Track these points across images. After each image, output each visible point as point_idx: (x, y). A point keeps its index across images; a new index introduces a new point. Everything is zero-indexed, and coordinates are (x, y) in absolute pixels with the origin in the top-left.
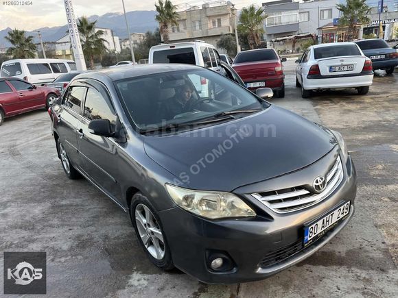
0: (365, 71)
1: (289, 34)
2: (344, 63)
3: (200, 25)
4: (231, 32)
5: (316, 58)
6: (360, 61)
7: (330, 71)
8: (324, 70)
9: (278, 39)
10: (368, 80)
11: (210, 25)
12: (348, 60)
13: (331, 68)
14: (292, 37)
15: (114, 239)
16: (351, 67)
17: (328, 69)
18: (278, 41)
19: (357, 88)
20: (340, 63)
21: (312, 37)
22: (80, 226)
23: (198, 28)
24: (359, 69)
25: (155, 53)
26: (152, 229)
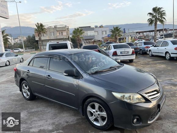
0: (133, 54)
1: (91, 39)
2: (126, 51)
3: (54, 34)
4: (67, 38)
6: (131, 50)
7: (121, 54)
8: (119, 53)
9: (87, 41)
10: (133, 57)
11: (58, 34)
12: (127, 50)
13: (121, 52)
14: (92, 41)
15: (71, 122)
16: (128, 52)
17: (120, 53)
19: (129, 60)
20: (124, 51)
21: (100, 41)
22: (50, 119)
23: (52, 35)
24: (131, 53)
25: (49, 45)
26: (98, 113)
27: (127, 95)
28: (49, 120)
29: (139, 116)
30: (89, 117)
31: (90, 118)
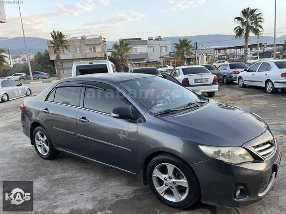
0: (214, 83)
1: (142, 59)
2: (203, 78)
4: (103, 56)
5: (184, 74)
6: (211, 77)
7: (195, 82)
8: (192, 82)
9: (136, 62)
10: (215, 88)
11: (88, 51)
12: (205, 76)
13: (195, 80)
14: (144, 62)
15: (124, 195)
16: (207, 80)
17: (194, 81)
18: (136, 64)
19: (208, 93)
20: (200, 78)
21: (157, 62)
22: (88, 191)
23: (78, 52)
24: (211, 81)
25: (77, 67)
26: (173, 180)
27: (224, 150)
28: (86, 193)
29: (244, 185)
30: (156, 187)
31: (157, 189)
